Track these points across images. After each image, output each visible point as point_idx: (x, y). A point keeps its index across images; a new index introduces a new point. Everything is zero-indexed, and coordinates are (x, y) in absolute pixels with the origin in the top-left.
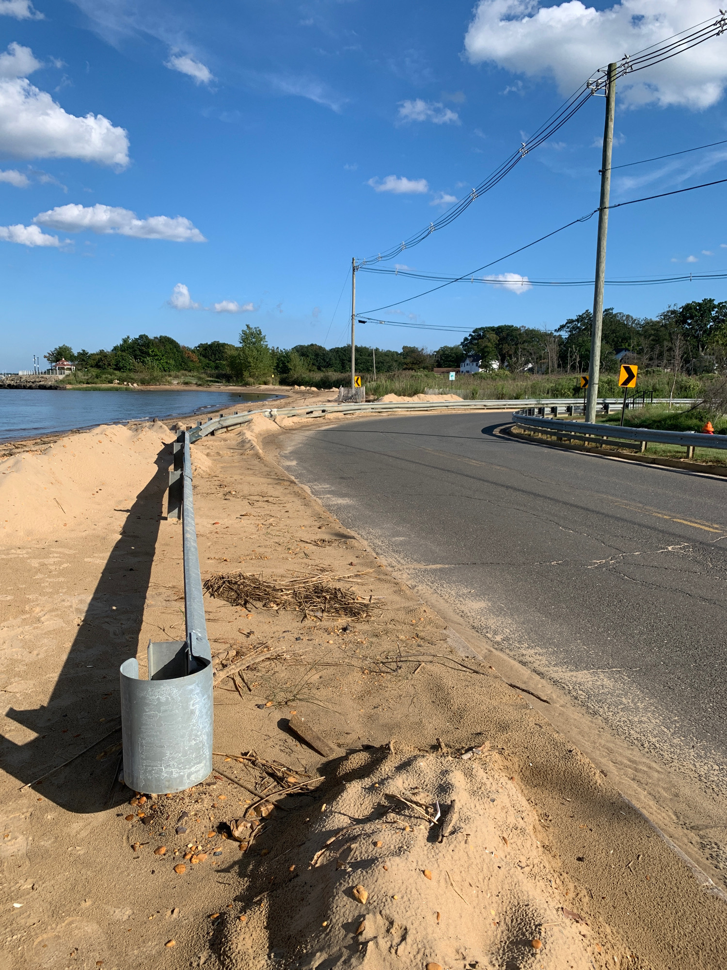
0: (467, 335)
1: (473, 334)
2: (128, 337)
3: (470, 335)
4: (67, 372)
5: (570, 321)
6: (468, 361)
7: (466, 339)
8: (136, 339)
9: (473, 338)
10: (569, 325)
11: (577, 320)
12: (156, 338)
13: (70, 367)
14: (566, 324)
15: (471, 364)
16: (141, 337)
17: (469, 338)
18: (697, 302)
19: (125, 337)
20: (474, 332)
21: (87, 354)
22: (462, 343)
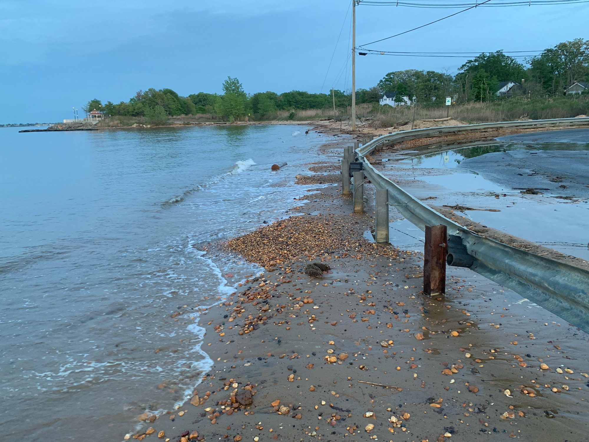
0: (382, 79)
1: (386, 77)
2: (141, 91)
3: (384, 78)
4: (97, 119)
5: (470, 62)
6: (385, 97)
7: (381, 81)
8: (147, 92)
9: (387, 80)
10: (468, 64)
11: (476, 61)
12: (160, 91)
13: (100, 115)
14: (466, 63)
15: (388, 99)
16: (150, 90)
17: (384, 80)
18: (570, 41)
19: (138, 91)
20: (386, 76)
21: (112, 104)
22: (378, 84)
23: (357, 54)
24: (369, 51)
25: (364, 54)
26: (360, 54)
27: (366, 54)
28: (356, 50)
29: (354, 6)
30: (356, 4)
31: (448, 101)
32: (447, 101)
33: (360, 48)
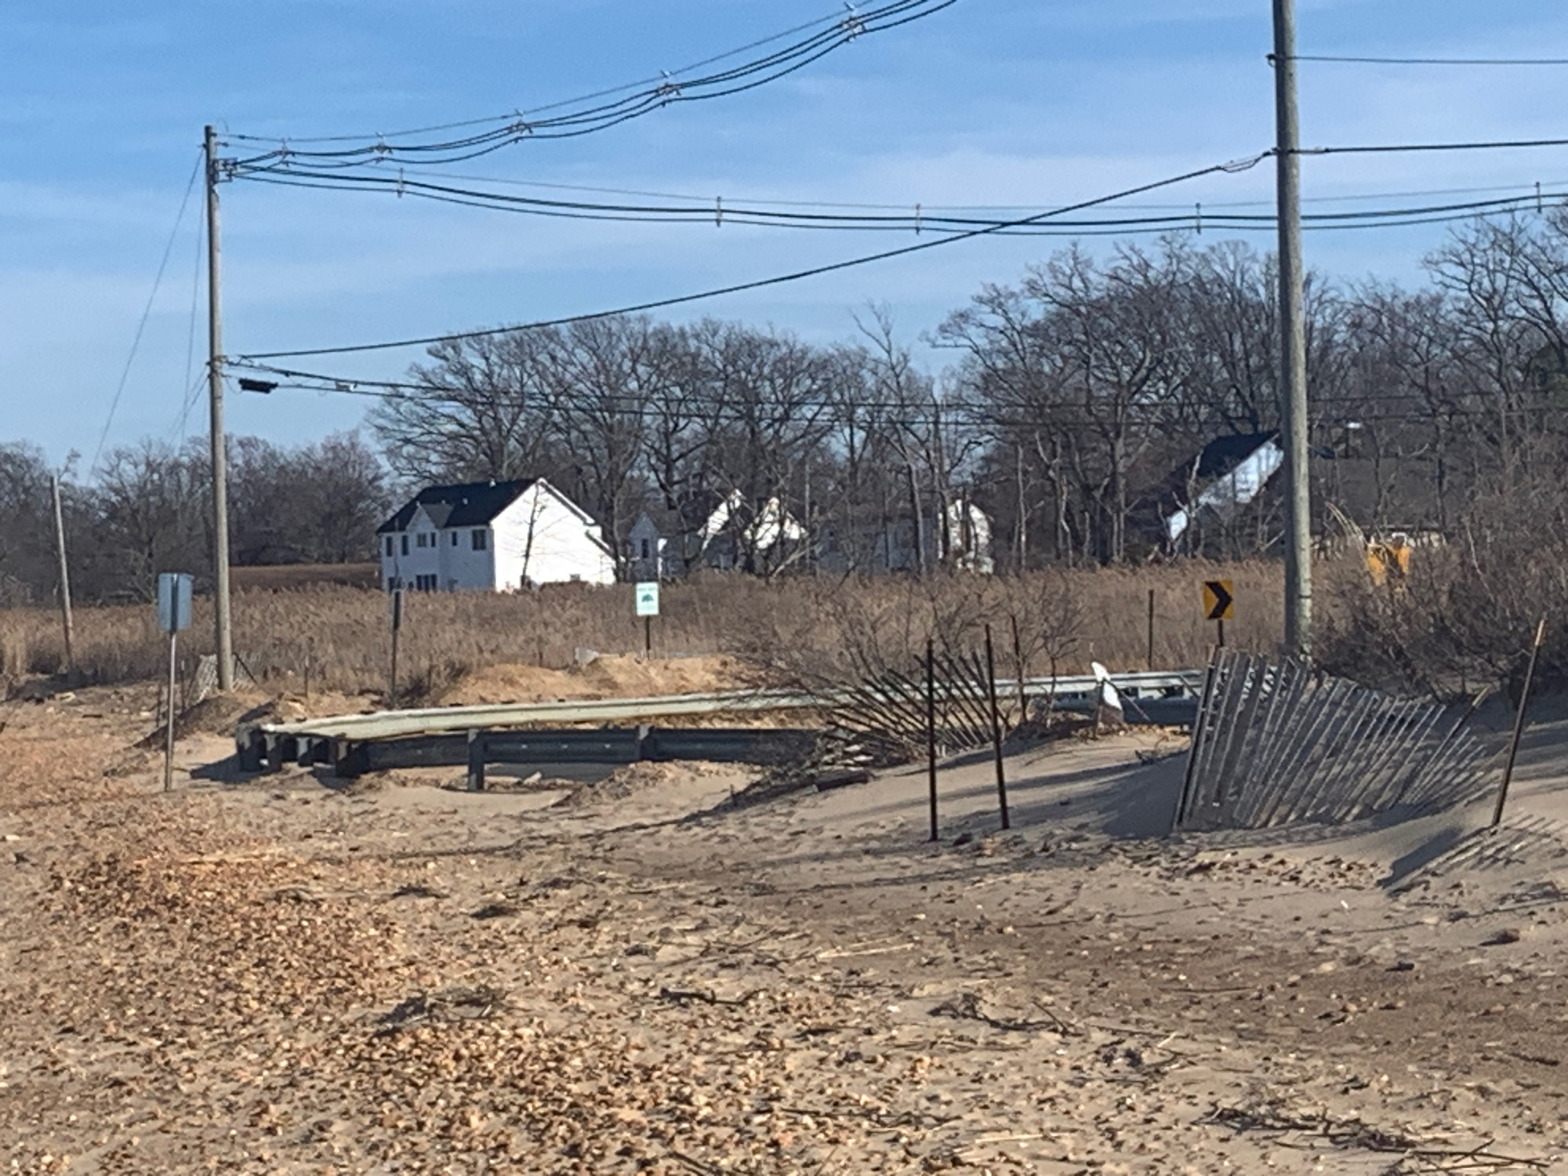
6: (421, 521)
9: (433, 387)
10: (980, 316)
14: (968, 307)
23: (230, 388)
24: (287, 374)
25: (265, 387)
26: (247, 385)
27: (274, 386)
28: (225, 369)
29: (212, 179)
30: (222, 175)
31: (647, 598)
32: (640, 595)
33: (244, 362)
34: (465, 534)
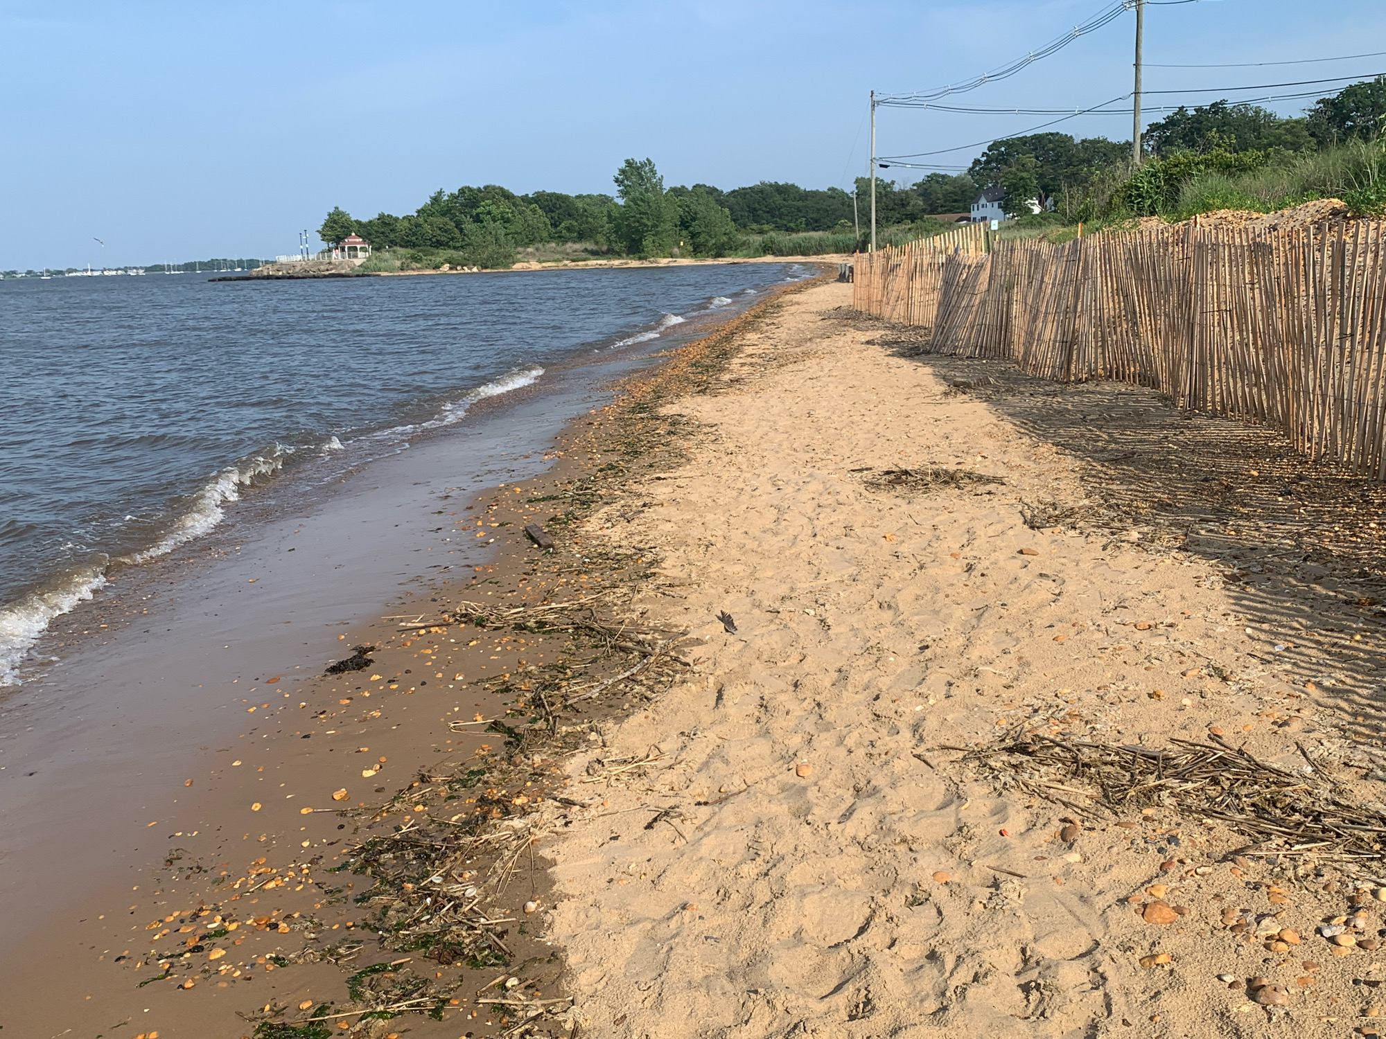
1: (990, 153)
3: (984, 155)
6: (983, 201)
8: (455, 195)
9: (989, 159)
13: (364, 246)
15: (989, 205)
16: (463, 190)
17: (983, 160)
19: (433, 192)
24: (893, 162)
25: (886, 166)
26: (881, 166)
27: (889, 166)
28: (875, 161)
29: (873, 106)
33: (880, 159)
34: (996, 204)
